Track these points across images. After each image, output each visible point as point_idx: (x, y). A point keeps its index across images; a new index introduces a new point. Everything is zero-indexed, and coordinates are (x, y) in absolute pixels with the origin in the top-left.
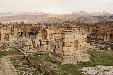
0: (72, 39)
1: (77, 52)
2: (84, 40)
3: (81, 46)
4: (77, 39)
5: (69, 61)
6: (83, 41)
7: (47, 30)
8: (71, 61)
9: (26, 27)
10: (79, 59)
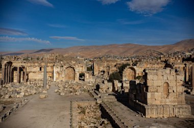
0: (160, 81)
1: (167, 100)
2: (180, 84)
3: (175, 91)
4: (167, 81)
5: (155, 114)
6: (178, 84)
7: (135, 67)
8: (158, 114)
9: (110, 64)
10: (172, 112)
